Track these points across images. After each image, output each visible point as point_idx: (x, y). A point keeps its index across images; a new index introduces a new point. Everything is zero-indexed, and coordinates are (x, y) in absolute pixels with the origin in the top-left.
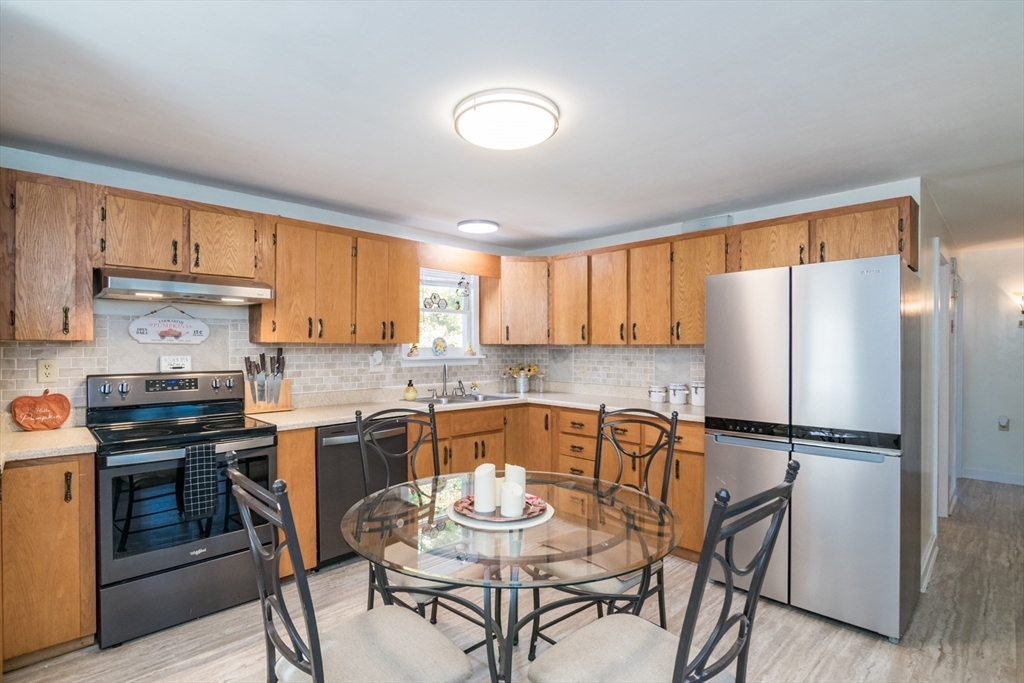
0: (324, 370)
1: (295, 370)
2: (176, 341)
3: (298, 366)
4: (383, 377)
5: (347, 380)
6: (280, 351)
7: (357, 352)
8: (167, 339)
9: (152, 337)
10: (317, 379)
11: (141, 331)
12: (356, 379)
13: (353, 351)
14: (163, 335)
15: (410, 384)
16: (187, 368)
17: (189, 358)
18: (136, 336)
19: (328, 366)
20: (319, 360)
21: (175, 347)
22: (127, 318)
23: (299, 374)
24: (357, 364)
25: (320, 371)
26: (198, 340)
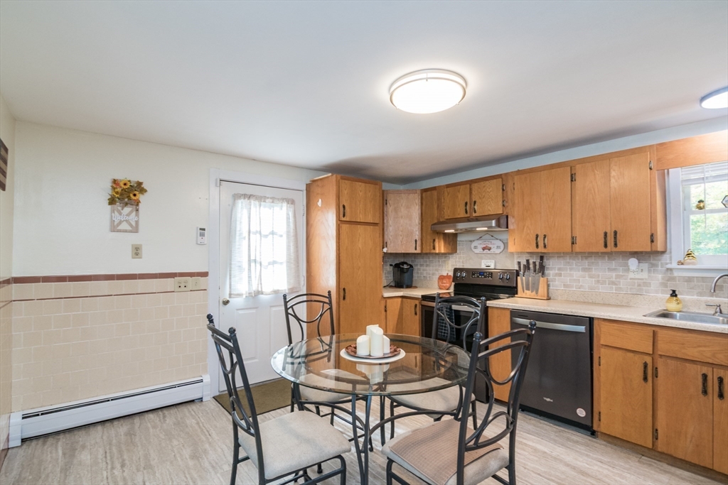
0: (581, 273)
1: (557, 272)
2: (489, 252)
3: (559, 269)
4: (647, 284)
5: (604, 283)
6: (542, 258)
7: (614, 259)
8: (486, 251)
9: (479, 250)
10: (574, 279)
11: (475, 247)
12: (613, 283)
13: (609, 258)
14: (484, 249)
15: (674, 294)
16: (492, 267)
17: (493, 261)
18: (474, 250)
19: (584, 270)
20: (576, 265)
21: (489, 255)
22: (471, 241)
23: (560, 275)
24: (615, 270)
25: (577, 274)
26: (498, 251)
